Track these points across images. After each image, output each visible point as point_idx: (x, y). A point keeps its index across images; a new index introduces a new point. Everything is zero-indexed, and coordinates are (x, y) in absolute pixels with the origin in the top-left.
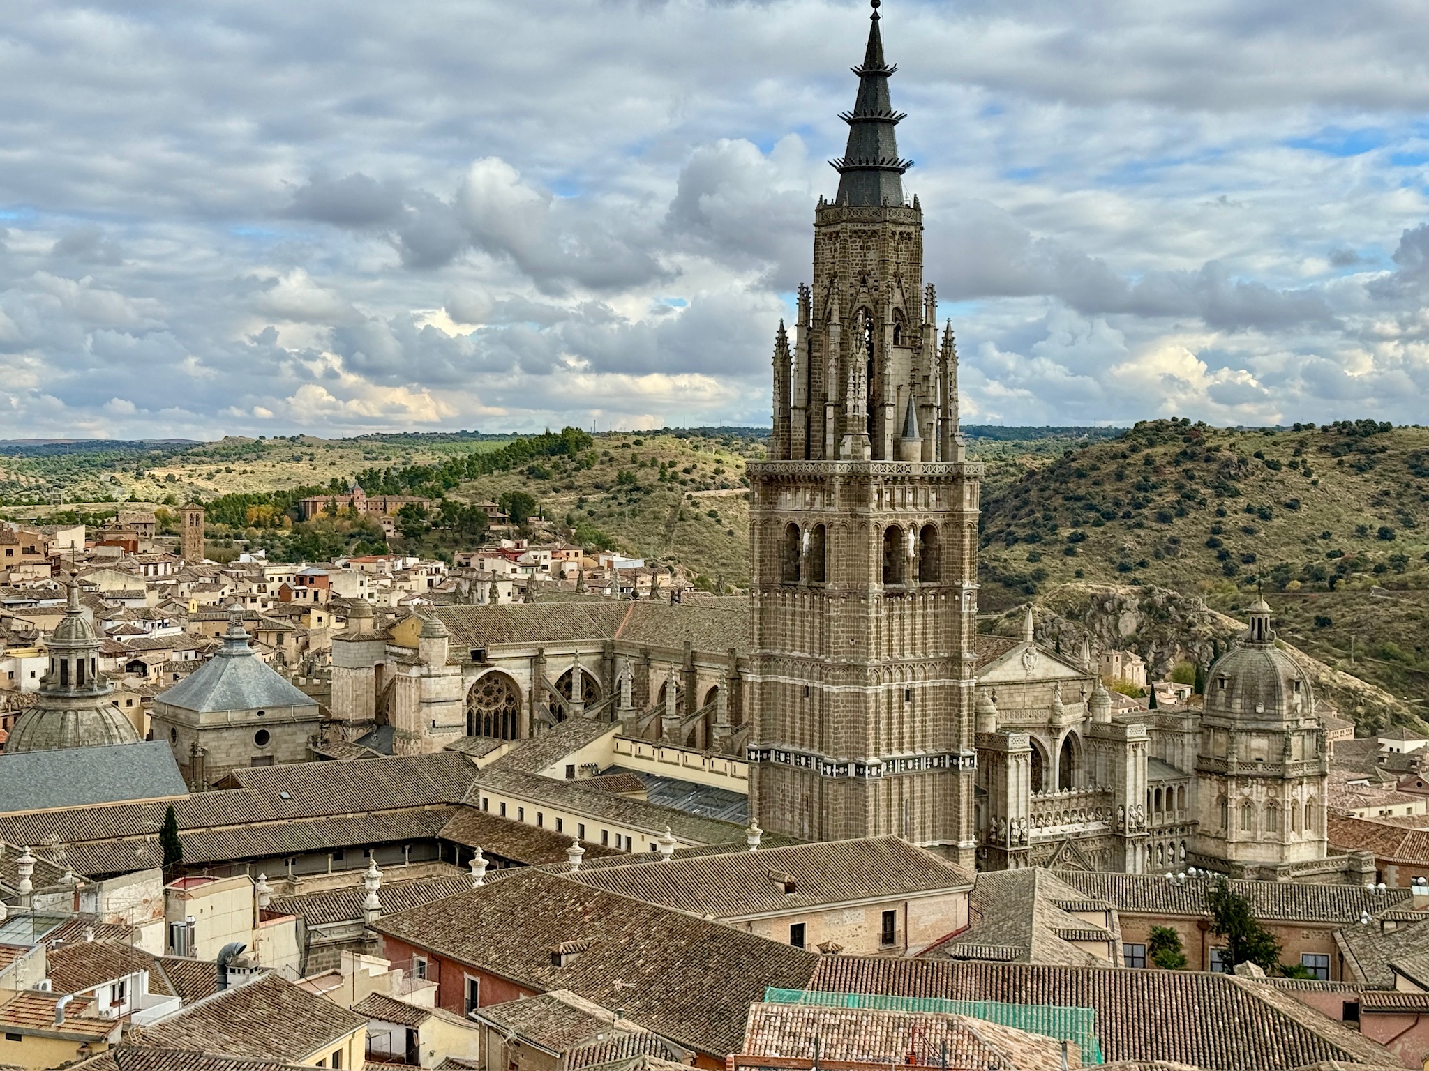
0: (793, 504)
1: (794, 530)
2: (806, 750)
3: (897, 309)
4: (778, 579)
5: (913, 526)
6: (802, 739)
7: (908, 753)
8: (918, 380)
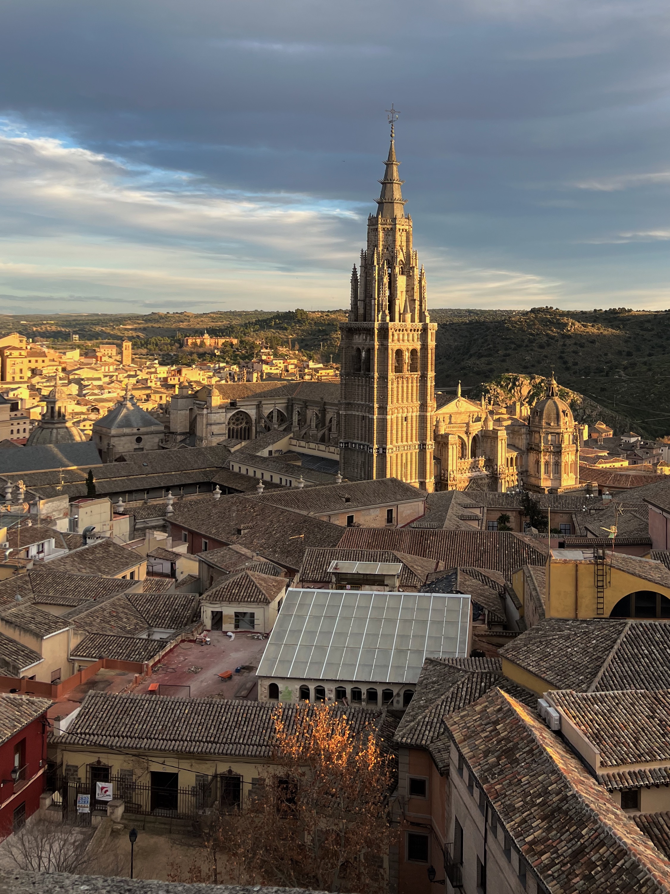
0: (358, 340)
1: (359, 351)
2: (363, 442)
3: (401, 260)
4: (352, 371)
5: (408, 349)
6: (362, 438)
7: (405, 443)
8: (410, 289)
